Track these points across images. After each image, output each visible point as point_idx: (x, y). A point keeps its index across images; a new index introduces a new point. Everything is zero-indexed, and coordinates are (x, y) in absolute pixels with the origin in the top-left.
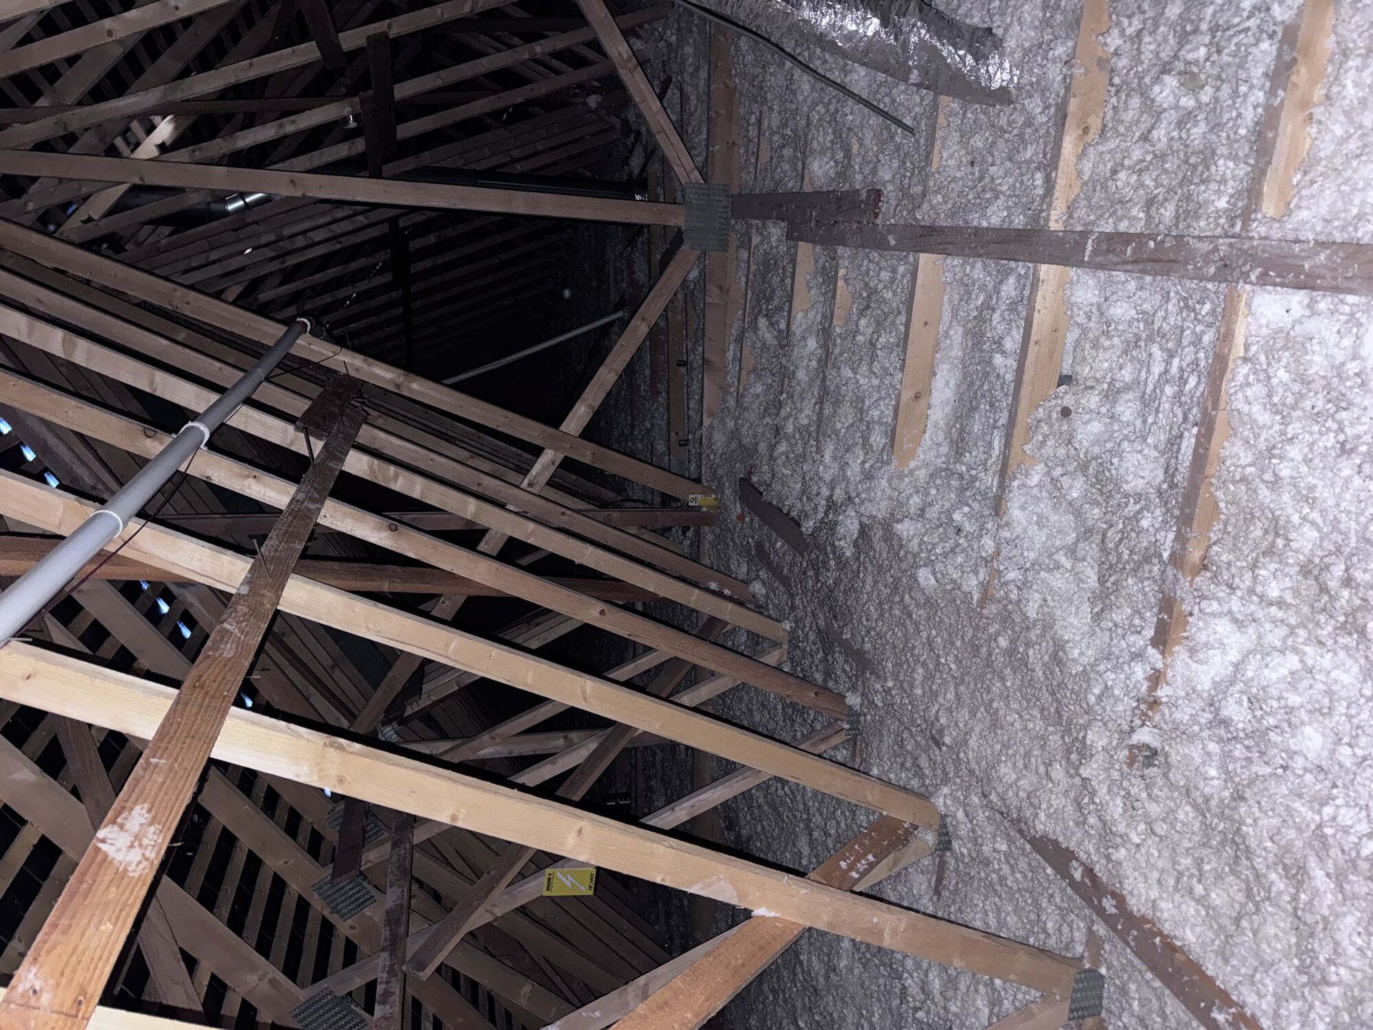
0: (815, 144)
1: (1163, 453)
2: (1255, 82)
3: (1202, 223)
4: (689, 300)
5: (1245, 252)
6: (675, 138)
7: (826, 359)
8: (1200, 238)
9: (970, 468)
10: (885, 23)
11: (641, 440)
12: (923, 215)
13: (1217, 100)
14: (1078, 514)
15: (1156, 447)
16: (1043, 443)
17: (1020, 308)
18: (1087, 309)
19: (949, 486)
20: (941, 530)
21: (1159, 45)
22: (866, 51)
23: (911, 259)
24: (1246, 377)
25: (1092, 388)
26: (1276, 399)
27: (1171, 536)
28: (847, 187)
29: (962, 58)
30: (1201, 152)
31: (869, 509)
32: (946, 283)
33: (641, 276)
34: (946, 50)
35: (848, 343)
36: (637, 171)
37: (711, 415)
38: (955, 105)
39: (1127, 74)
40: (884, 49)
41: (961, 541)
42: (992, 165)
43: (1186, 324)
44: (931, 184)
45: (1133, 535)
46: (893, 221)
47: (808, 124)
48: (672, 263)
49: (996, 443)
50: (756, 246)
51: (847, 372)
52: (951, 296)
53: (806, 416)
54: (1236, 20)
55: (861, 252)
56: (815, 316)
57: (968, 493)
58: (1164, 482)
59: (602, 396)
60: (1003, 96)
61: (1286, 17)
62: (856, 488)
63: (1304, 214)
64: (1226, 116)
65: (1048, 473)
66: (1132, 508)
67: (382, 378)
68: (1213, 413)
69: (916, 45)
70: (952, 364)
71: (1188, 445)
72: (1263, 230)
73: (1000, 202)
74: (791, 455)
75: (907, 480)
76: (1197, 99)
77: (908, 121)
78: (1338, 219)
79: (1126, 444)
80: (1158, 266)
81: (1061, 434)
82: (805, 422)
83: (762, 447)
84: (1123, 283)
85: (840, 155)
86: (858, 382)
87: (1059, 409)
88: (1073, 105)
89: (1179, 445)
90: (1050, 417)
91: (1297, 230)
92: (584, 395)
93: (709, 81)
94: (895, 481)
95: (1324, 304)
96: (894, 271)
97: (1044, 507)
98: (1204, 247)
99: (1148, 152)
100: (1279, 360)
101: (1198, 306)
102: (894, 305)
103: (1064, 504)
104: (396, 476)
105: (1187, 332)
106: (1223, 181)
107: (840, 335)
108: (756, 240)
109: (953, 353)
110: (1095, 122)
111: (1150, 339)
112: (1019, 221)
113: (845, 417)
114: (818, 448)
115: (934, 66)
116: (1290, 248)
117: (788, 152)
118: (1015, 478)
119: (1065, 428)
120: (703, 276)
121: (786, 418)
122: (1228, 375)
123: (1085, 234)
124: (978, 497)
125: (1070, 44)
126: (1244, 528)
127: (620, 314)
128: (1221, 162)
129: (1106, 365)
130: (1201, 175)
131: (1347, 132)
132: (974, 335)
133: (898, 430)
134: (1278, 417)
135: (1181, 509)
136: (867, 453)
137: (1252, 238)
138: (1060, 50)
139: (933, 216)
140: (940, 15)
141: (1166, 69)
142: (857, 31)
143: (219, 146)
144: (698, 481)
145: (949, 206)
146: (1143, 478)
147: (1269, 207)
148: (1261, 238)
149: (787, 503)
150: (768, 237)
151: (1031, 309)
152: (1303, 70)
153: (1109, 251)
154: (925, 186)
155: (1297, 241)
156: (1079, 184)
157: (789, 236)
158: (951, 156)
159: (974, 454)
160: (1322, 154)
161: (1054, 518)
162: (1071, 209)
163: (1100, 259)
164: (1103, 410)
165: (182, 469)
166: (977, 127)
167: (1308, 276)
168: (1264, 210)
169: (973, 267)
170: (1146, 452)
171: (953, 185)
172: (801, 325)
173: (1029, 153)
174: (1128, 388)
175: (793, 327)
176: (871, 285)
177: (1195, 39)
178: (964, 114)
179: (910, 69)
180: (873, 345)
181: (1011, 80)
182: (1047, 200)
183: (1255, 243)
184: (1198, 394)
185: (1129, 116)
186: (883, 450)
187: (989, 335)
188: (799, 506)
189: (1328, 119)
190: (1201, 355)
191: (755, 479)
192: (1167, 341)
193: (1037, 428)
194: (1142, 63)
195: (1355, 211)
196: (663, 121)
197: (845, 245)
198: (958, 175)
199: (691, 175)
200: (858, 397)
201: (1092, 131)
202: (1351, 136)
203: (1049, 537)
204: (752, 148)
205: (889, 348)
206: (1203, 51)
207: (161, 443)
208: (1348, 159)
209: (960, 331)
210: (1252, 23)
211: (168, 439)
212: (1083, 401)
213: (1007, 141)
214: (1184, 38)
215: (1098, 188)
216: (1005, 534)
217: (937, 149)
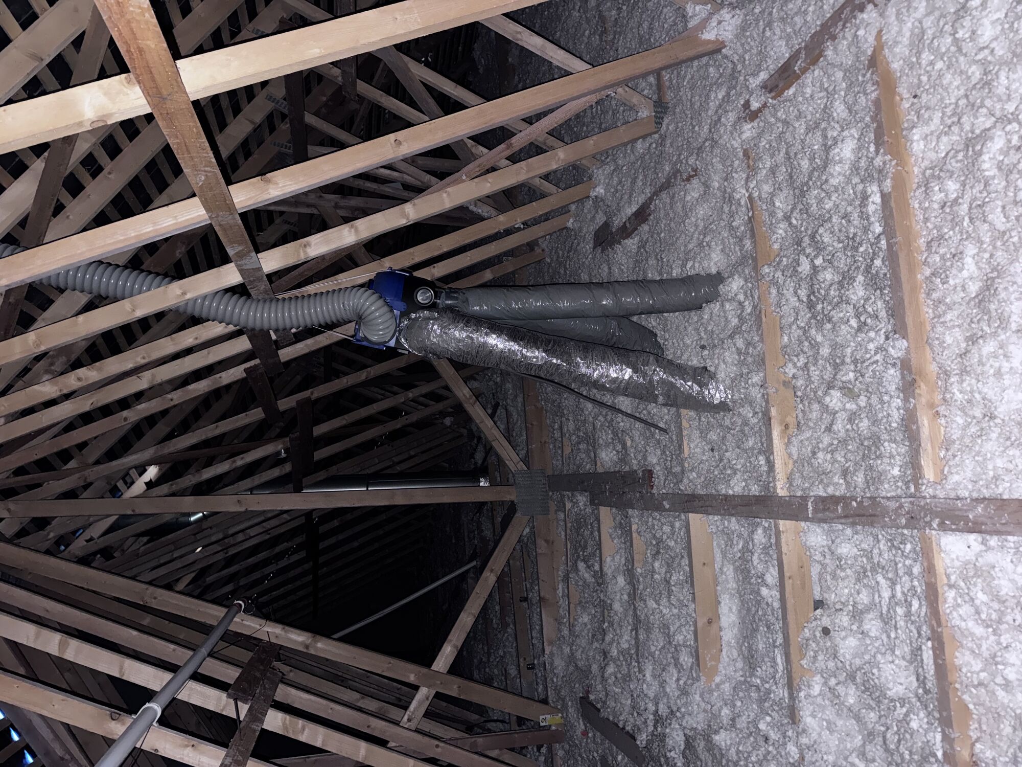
0: (601, 441)
1: (911, 663)
2: (892, 393)
3: (886, 486)
4: (524, 550)
5: (923, 508)
6: (506, 443)
7: (634, 595)
8: (888, 498)
9: (764, 681)
10: (635, 371)
11: (496, 666)
12: (685, 486)
13: (870, 405)
14: (858, 718)
15: (903, 658)
16: (815, 657)
17: (771, 552)
18: (821, 550)
19: (750, 697)
20: (752, 739)
21: (822, 371)
22: (626, 389)
23: (683, 517)
24: (955, 599)
25: (841, 609)
26: (983, 616)
27: (939, 737)
28: (627, 469)
29: (691, 387)
30: (870, 438)
31: (689, 722)
32: (712, 532)
33: (488, 534)
34: (679, 382)
35: (648, 579)
36: (480, 462)
37: (551, 643)
38: (692, 414)
39: (805, 389)
40: (638, 385)
41: (771, 749)
42: (727, 451)
43: (898, 559)
44: (686, 465)
45: (908, 736)
46: (664, 491)
47: (594, 428)
48: (510, 527)
49: (779, 660)
50: (569, 510)
51: (652, 604)
52: (718, 544)
53: (626, 640)
54: (868, 356)
55: (646, 513)
56: (620, 559)
57: (766, 704)
58: (919, 687)
59: (463, 636)
60: (723, 407)
61: (899, 355)
62: (676, 704)
63: (956, 478)
64: (880, 415)
65: (825, 684)
66: (901, 711)
67: (296, 641)
68: (939, 630)
69: (658, 382)
70: (731, 594)
71: (928, 655)
72: (931, 491)
73: (738, 476)
74: (619, 676)
75: (716, 694)
76: (857, 405)
77: (662, 425)
78: (982, 479)
79: (879, 656)
80: (863, 519)
81: (827, 649)
82: (626, 646)
83: (595, 668)
84: (842, 531)
85: (619, 447)
86: (661, 612)
87: (820, 629)
88: (773, 412)
89: (921, 655)
90: (815, 636)
91: (954, 489)
92: (449, 637)
93: (524, 405)
94: (706, 695)
95: (993, 541)
96: (673, 526)
97: (830, 713)
98: (893, 505)
99: (834, 439)
100: (975, 585)
101: (902, 546)
102: (678, 550)
103: (845, 710)
104: (303, 729)
105: (900, 565)
106: (891, 456)
107: (641, 574)
108: (568, 505)
109: (729, 586)
110: (791, 420)
111: (874, 570)
112: (755, 490)
113: (657, 643)
114: (639, 668)
115: (673, 392)
116: (954, 504)
117: (583, 446)
118: (800, 690)
119: (829, 644)
120: (533, 532)
121: (611, 643)
122: (940, 600)
123: (805, 498)
124: (776, 708)
125: (762, 375)
126: (996, 726)
127: (474, 563)
128: (886, 444)
129: (846, 591)
130: (875, 453)
131: (966, 421)
132: (742, 571)
133: (700, 651)
134: (990, 630)
135: (940, 712)
136: (679, 672)
137: (924, 498)
138: (756, 379)
139: (693, 487)
140: (670, 362)
141: (830, 386)
142: (617, 378)
143: (189, 480)
144: (545, 701)
145: (702, 479)
146: (901, 684)
147: (929, 473)
148: (931, 497)
149: (621, 718)
150: (577, 503)
151: (780, 553)
152: (922, 384)
153: (825, 510)
154: (683, 467)
155: (958, 498)
156: (791, 462)
157: (592, 502)
158: (697, 446)
159: (764, 668)
160: (954, 437)
161: (840, 723)
162: (790, 479)
163: (820, 515)
164: (854, 627)
165: (138, 746)
166: (710, 427)
167: (975, 523)
168: (927, 477)
169: (729, 522)
170: (897, 662)
171: (702, 465)
172: (610, 566)
173: (751, 443)
174: (868, 609)
175: (605, 569)
176: (658, 535)
177: (844, 368)
178: (700, 419)
179: (657, 396)
180: (668, 582)
181: (727, 397)
182: (772, 474)
183: (928, 501)
184: (923, 614)
185: (814, 416)
186: (691, 669)
187: (753, 572)
188: (632, 720)
189: (950, 414)
190: (916, 583)
191: (592, 697)
192: (887, 572)
193: (807, 646)
194: (813, 383)
195: (991, 473)
196: (496, 432)
197: (633, 508)
198: (704, 458)
199: (518, 466)
200: (664, 625)
201: (791, 426)
202: (970, 423)
203: (841, 741)
204: (558, 444)
205: (680, 584)
206: (851, 375)
207: (123, 724)
208: (974, 438)
209: (731, 567)
210: (878, 357)
211: (129, 720)
212: (837, 621)
213: (733, 435)
214: (836, 367)
215: (806, 464)
216: (804, 740)
217: (685, 442)
